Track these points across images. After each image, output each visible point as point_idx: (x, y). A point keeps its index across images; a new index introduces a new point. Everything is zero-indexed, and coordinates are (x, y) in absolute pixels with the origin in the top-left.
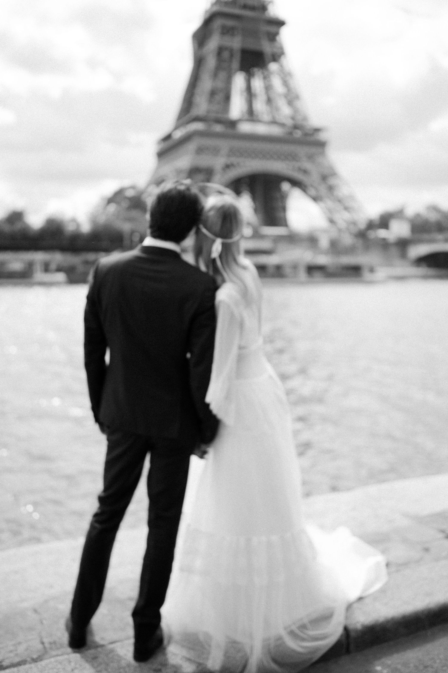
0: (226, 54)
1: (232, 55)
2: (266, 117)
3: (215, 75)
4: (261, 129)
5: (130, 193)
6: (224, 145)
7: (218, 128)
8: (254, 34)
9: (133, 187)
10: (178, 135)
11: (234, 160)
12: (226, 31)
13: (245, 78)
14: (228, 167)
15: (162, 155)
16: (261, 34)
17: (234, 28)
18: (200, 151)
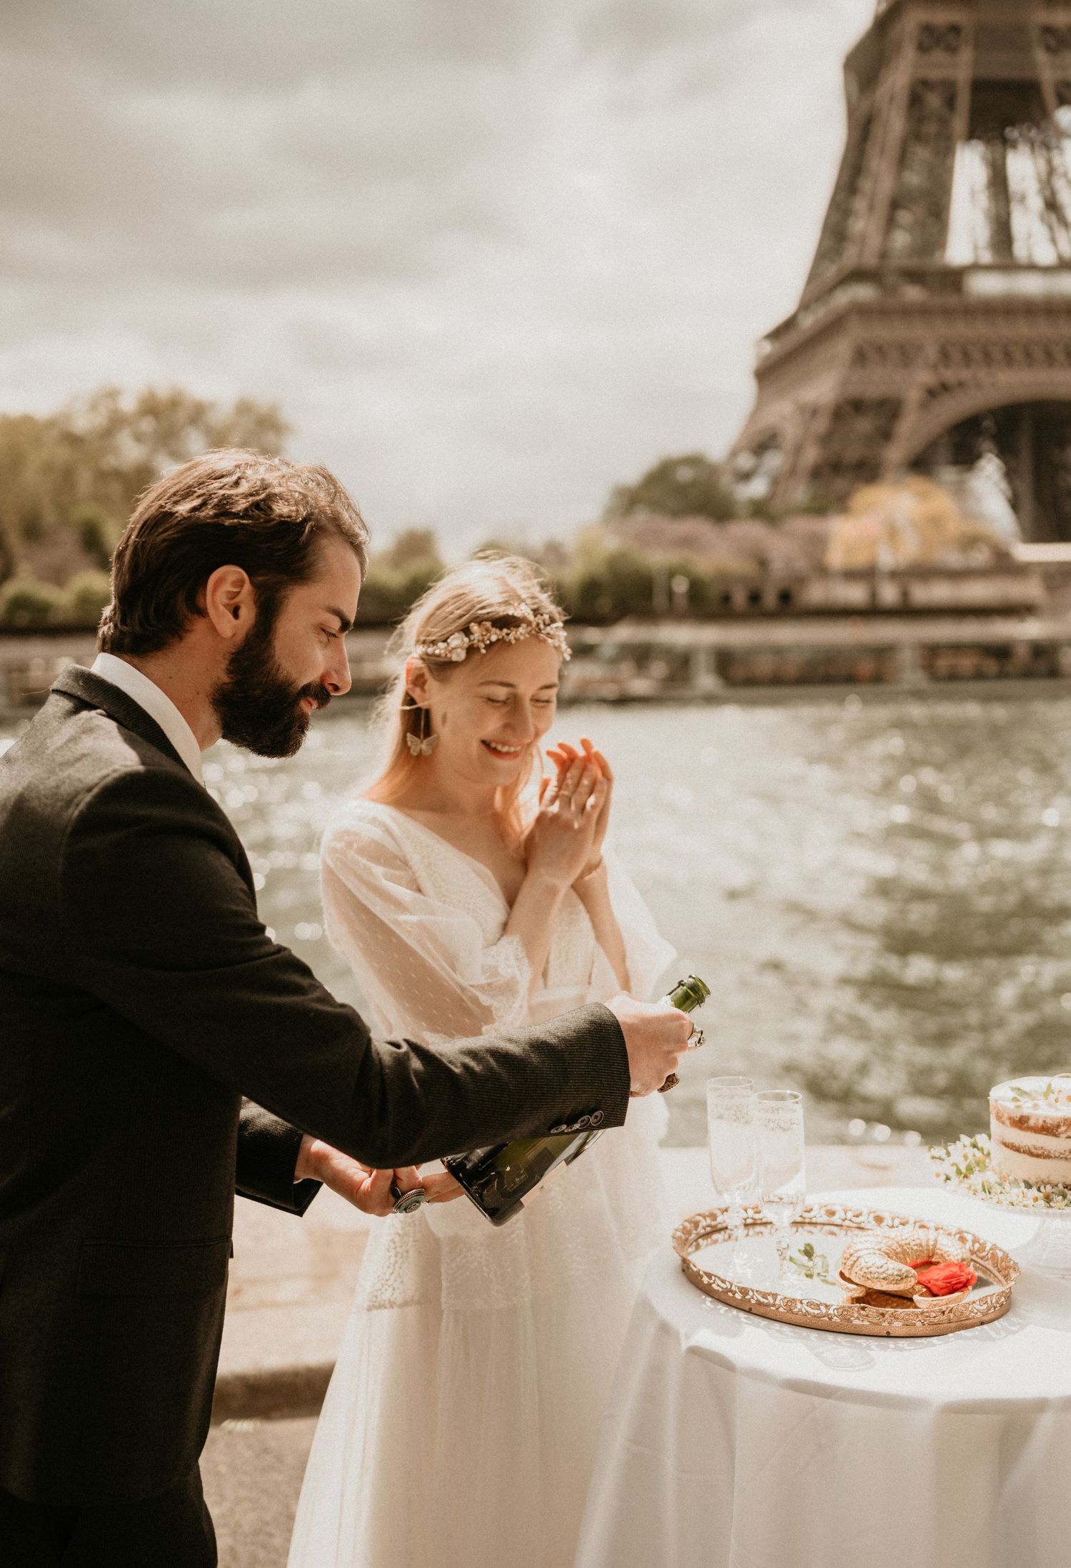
0: (934, 101)
1: (950, 102)
2: (1045, 256)
4: (1030, 286)
5: (685, 474)
6: (928, 336)
7: (913, 294)
8: (1015, 37)
9: (694, 461)
10: (808, 322)
11: (951, 373)
12: (933, 41)
13: (984, 158)
14: (935, 393)
15: (767, 374)
16: (1034, 34)
17: (955, 29)
18: (861, 357)
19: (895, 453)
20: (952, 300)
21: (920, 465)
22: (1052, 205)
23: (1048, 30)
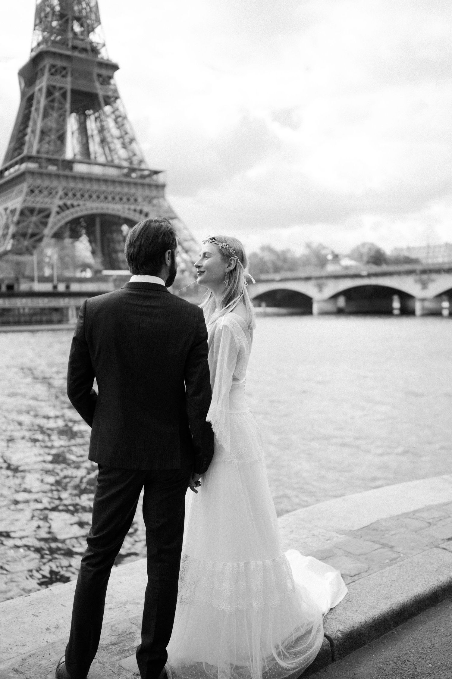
0: (57, 94)
2: (101, 159)
3: (46, 116)
4: (97, 170)
7: (52, 168)
8: (87, 75)
11: (67, 199)
12: (55, 71)
16: (95, 77)
17: (64, 68)
18: (31, 191)
19: (48, 231)
20: (67, 172)
22: (103, 141)
23: (99, 76)
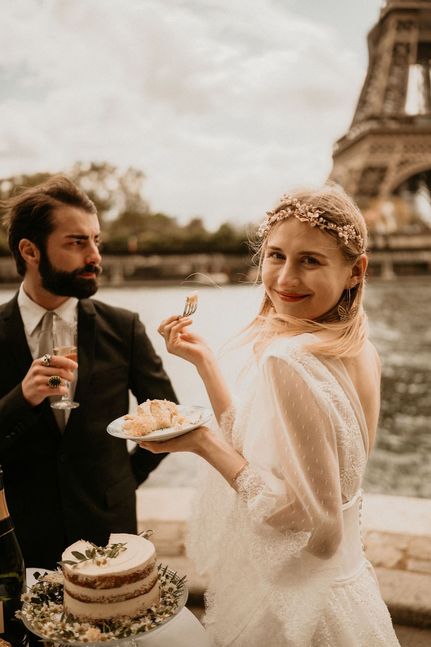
0: (402, 50)
1: (408, 50)
3: (390, 73)
6: (399, 142)
7: (393, 125)
10: (353, 136)
11: (409, 156)
12: (402, 26)
13: (422, 72)
14: (402, 164)
15: (338, 156)
17: (411, 23)
18: (374, 150)
19: (386, 187)
20: (409, 127)
21: (396, 192)
